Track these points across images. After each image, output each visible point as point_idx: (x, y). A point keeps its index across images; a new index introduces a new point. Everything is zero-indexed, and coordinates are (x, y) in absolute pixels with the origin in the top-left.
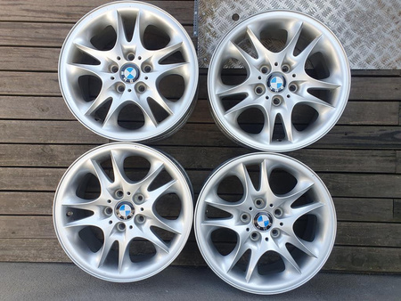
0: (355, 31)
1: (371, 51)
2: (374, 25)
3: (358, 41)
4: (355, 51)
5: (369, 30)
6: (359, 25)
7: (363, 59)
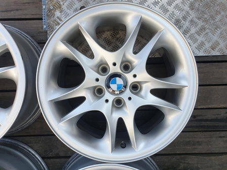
0: (199, 19)
1: (215, 38)
2: (218, 13)
3: (203, 29)
4: (200, 39)
5: (212, 17)
6: (204, 13)
7: (208, 46)
